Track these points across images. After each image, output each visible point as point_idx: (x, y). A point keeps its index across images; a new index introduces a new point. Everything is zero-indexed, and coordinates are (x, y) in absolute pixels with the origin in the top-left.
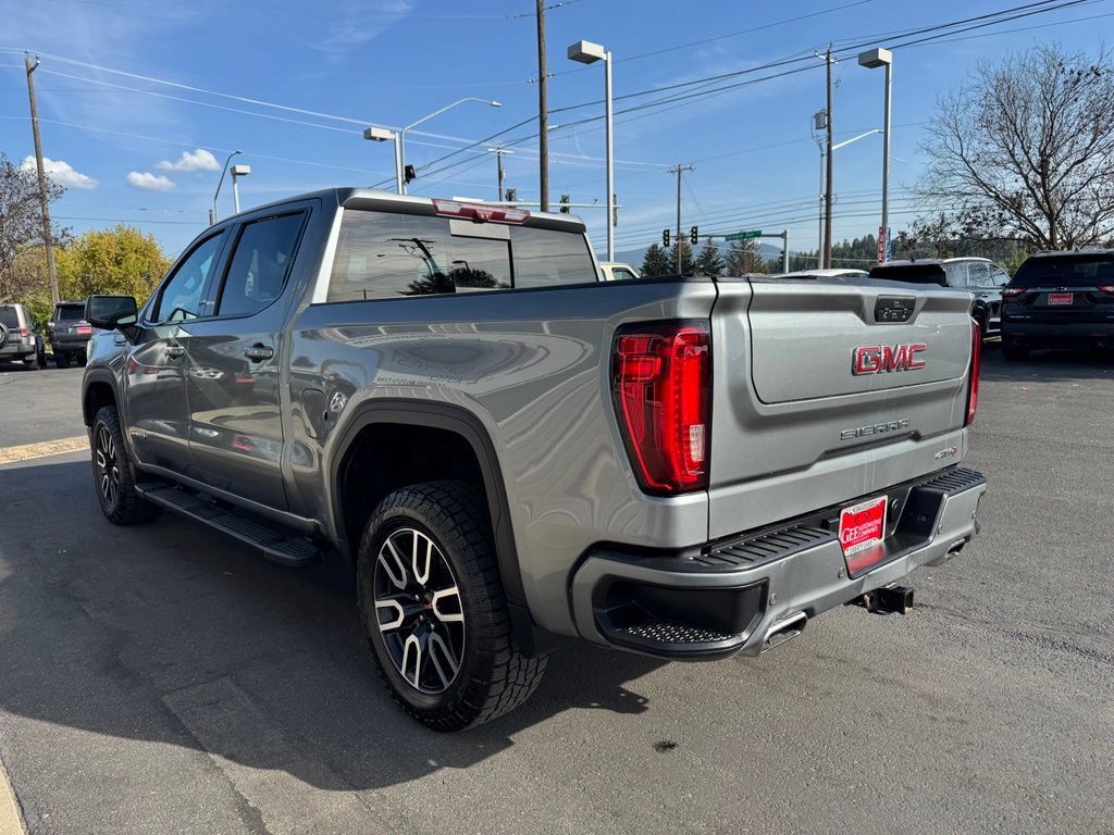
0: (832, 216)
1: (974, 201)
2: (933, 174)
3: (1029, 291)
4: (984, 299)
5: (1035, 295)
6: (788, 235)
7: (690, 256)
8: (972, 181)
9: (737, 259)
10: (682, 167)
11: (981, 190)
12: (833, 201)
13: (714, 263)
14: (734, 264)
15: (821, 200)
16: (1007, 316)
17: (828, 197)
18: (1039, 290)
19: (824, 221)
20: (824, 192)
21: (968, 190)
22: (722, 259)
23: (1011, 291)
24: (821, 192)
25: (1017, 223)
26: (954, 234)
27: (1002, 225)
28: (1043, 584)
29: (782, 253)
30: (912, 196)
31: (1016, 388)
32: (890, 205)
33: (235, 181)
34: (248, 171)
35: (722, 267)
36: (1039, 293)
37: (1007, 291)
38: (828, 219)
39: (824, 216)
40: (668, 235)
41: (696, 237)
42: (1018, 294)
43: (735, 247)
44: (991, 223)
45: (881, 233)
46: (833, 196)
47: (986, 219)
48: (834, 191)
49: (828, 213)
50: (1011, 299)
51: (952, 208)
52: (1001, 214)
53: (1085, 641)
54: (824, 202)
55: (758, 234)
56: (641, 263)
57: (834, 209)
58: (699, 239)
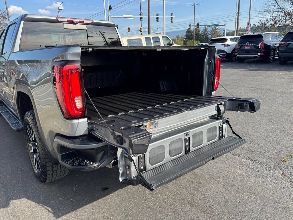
0: (239, 19)
1: (278, 14)
2: (265, 5)
3: (287, 43)
4: (275, 45)
5: (289, 44)
6: (226, 25)
7: (199, 31)
8: (277, 7)
9: (213, 32)
10: (195, 4)
11: (280, 10)
12: (240, 14)
13: (207, 34)
14: (212, 34)
15: (236, 14)
16: (280, 51)
17: (238, 13)
18: (290, 42)
19: (237, 21)
20: (237, 12)
21: (276, 10)
22: (209, 33)
23: (282, 43)
24: (236, 12)
25: (291, 21)
26: (271, 24)
27: (286, 22)
28: (252, 137)
29: (224, 31)
30: (258, 13)
31: (278, 73)
32: (251, 16)
33: (59, 12)
34: (63, 8)
35: (209, 35)
36: (290, 43)
37: (281, 43)
38: (238, 20)
39: (237, 19)
40: (190, 25)
41: (198, 26)
42: (285, 43)
43: (213, 29)
44: (283, 21)
45: (248, 25)
46: (240, 13)
47: (281, 20)
48: (240, 11)
49: (238, 18)
50: (282, 45)
51: (269, 16)
52: (286, 18)
53: (255, 157)
54: (237, 15)
55: (217, 25)
56: (185, 34)
57: (240, 17)
58: (199, 27)
